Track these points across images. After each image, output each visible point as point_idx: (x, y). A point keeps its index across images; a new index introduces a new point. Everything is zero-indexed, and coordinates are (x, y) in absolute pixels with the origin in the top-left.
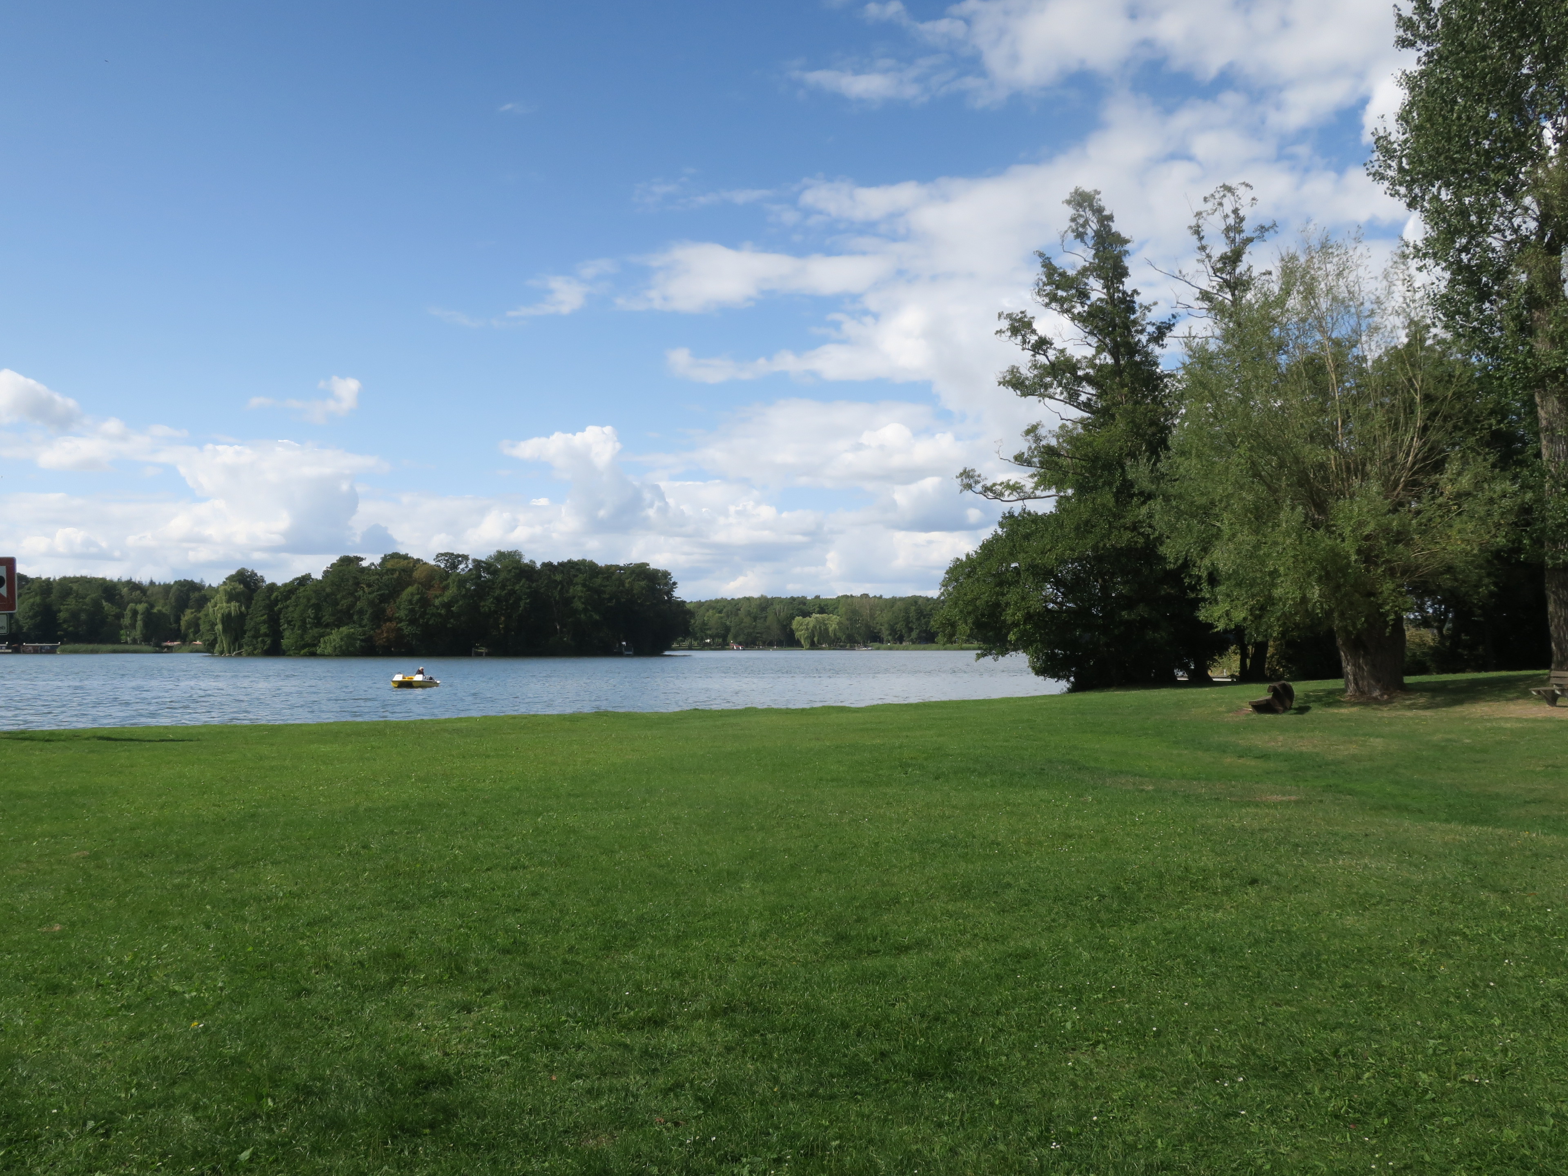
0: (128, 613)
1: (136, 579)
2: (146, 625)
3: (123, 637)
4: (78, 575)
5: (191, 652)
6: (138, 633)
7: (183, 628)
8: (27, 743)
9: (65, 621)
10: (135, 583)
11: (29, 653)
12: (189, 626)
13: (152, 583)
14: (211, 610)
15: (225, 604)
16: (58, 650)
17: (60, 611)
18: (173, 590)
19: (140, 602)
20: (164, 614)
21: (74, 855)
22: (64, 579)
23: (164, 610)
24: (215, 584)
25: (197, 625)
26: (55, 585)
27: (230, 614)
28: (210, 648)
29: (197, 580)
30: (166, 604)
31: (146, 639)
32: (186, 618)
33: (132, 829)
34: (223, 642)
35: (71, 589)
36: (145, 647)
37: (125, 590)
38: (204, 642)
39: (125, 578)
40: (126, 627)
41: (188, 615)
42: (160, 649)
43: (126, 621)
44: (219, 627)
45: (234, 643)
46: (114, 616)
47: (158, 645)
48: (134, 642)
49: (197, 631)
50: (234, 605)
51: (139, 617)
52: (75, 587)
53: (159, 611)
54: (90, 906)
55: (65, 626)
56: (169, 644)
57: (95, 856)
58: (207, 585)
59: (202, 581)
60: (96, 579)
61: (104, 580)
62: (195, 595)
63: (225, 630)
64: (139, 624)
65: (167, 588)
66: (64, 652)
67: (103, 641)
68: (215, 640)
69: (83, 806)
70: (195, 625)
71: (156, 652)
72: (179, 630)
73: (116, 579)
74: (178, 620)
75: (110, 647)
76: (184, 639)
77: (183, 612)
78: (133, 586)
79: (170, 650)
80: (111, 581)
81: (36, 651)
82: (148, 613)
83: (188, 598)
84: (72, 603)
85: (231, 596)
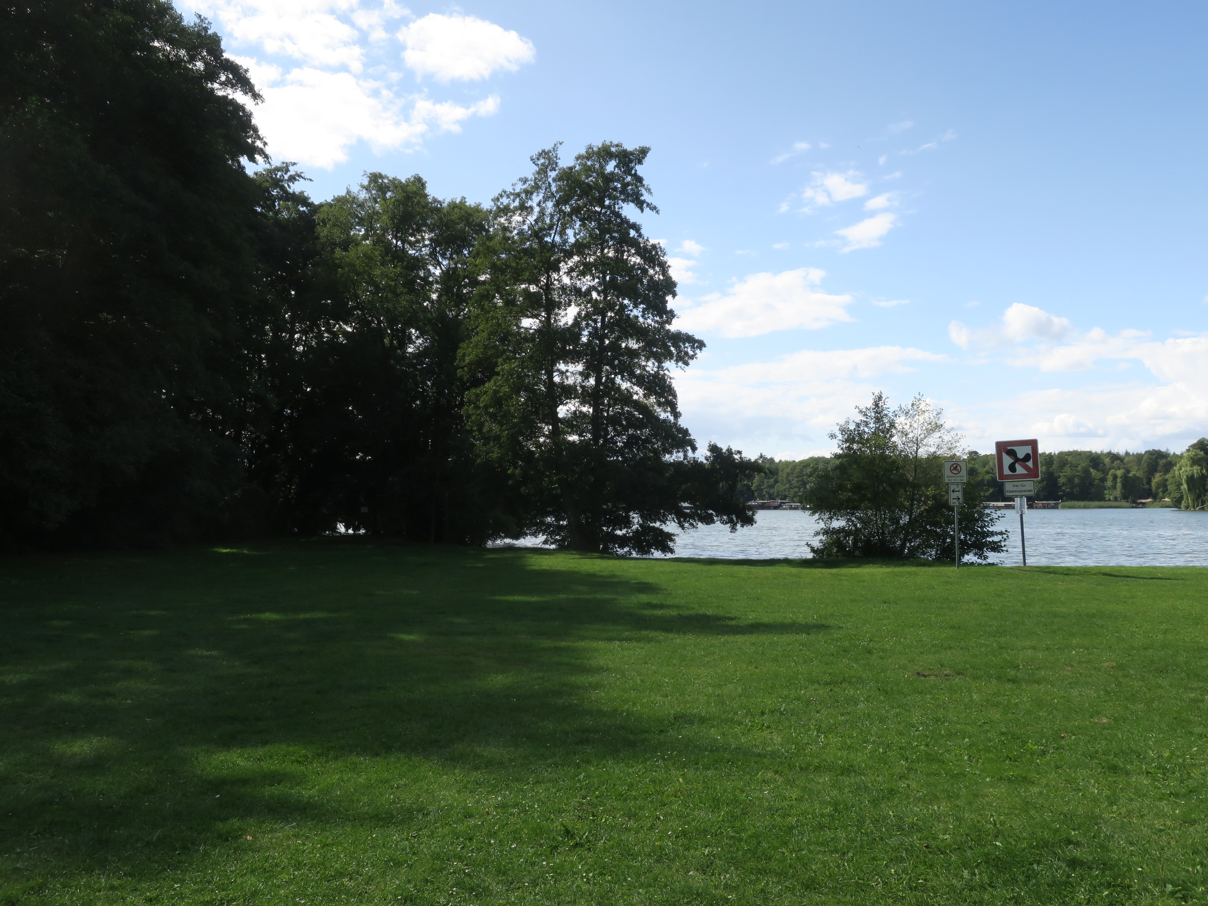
0: (1110, 477)
1: (1115, 451)
2: (1124, 486)
3: (1107, 496)
4: (1071, 450)
5: (1162, 507)
6: (1118, 492)
7: (1154, 488)
8: (1052, 575)
9: (1064, 484)
10: (1114, 454)
11: (1040, 508)
12: (1158, 486)
13: (1127, 454)
14: (1177, 473)
15: (1188, 468)
16: (1060, 506)
17: (1059, 477)
18: (1144, 458)
19: (1119, 469)
20: (1138, 477)
21: (1106, 664)
22: (1061, 453)
23: (1138, 475)
24: (1178, 453)
25: (1165, 486)
26: (1055, 458)
27: (1193, 476)
28: (1177, 504)
29: (1163, 449)
30: (1139, 469)
31: (1125, 497)
32: (1156, 480)
33: (1146, 649)
34: (1188, 499)
35: (1067, 460)
36: (1124, 503)
37: (1107, 461)
38: (1172, 499)
39: (1106, 451)
40: (1109, 488)
41: (1157, 478)
42: (1136, 505)
43: (1109, 483)
44: (1185, 486)
45: (1197, 500)
46: (1099, 480)
47: (1134, 502)
48: (1116, 499)
49: (1165, 490)
50: (1196, 469)
51: (1119, 480)
52: (1070, 459)
53: (1134, 475)
54: (1126, 708)
55: (1064, 488)
56: (1143, 501)
57: (1121, 667)
58: (1172, 453)
59: (1167, 450)
60: (1085, 452)
61: (1090, 452)
62: (1162, 462)
63: (1189, 489)
64: (1119, 485)
65: (1139, 457)
66: (1064, 507)
67: (1092, 499)
68: (1181, 498)
69: (1102, 627)
70: (1164, 485)
71: (1133, 507)
72: (1150, 490)
73: (1099, 452)
74: (1149, 482)
75: (1096, 503)
76: (1155, 497)
77: (1153, 475)
78: (1114, 457)
79: (1144, 505)
80: (1096, 453)
81: (1044, 507)
82: (1125, 477)
83: (1157, 464)
84: (1068, 471)
85: (1195, 461)
